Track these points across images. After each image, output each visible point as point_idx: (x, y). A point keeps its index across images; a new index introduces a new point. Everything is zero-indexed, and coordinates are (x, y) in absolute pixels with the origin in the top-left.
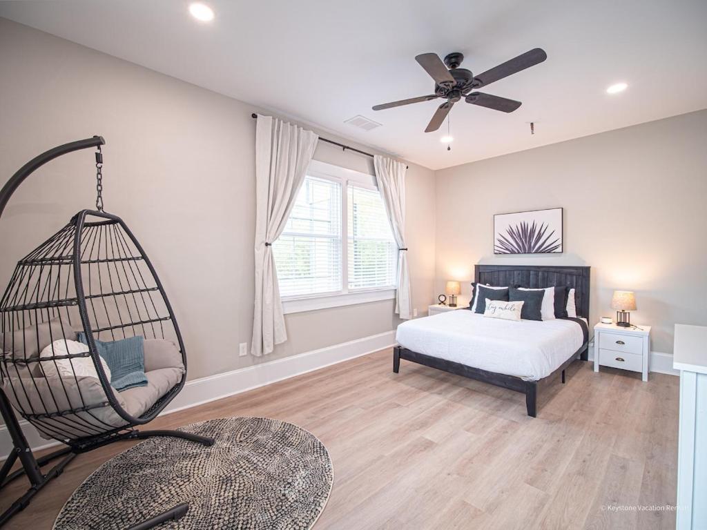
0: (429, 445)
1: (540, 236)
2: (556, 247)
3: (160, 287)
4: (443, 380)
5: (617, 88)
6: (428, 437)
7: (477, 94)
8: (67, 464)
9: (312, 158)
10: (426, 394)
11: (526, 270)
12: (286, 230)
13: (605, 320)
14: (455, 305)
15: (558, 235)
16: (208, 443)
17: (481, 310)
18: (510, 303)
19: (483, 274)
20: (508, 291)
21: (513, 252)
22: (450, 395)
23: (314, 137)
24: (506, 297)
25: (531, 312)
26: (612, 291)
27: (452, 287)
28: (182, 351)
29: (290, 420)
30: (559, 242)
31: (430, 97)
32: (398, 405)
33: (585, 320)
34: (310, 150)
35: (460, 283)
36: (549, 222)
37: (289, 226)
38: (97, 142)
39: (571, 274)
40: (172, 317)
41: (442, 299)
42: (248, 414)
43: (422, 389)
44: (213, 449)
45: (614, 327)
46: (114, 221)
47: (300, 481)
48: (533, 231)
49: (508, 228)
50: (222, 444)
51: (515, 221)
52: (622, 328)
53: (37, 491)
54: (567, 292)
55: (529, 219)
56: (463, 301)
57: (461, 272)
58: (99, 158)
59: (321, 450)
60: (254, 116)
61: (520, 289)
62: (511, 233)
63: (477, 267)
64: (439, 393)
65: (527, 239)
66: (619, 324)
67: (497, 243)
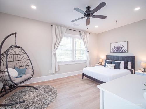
0: (80, 96)
1: (122, 48)
2: (126, 51)
3: (29, 59)
4: (92, 82)
5: (137, 9)
6: (81, 95)
7: (94, 15)
8: (13, 90)
9: (65, 33)
10: (87, 84)
11: (119, 57)
12: (59, 48)
13: (139, 70)
14: (101, 65)
15: (126, 48)
16: (37, 89)
17: (105, 66)
18: (112, 65)
19: (108, 57)
20: (112, 62)
21: (115, 52)
22: (92, 85)
23: (65, 29)
24: (111, 63)
25: (117, 67)
26: (141, 62)
27: (101, 60)
28: (33, 71)
29: (54, 87)
30: (127, 50)
31: (83, 18)
32: (79, 86)
33: (133, 70)
34: (65, 31)
35: (103, 59)
36: (124, 45)
37: (60, 47)
38: (15, 33)
39: (130, 58)
40: (32, 65)
41: (99, 63)
42: (47, 85)
43: (86, 83)
44: (37, 91)
45: (141, 72)
46: (20, 47)
47: (48, 100)
48: (120, 47)
49: (114, 46)
50: (39, 90)
51: (116, 45)
52: (143, 73)
53: (6, 94)
54: (128, 62)
55: (119, 44)
56: (103, 64)
57: (103, 57)
58: (16, 36)
59: (56, 94)
60: (52, 26)
61: (115, 61)
62: (115, 48)
63: (107, 56)
64: (89, 85)
65: (119, 49)
66: (142, 71)
67: (111, 50)
